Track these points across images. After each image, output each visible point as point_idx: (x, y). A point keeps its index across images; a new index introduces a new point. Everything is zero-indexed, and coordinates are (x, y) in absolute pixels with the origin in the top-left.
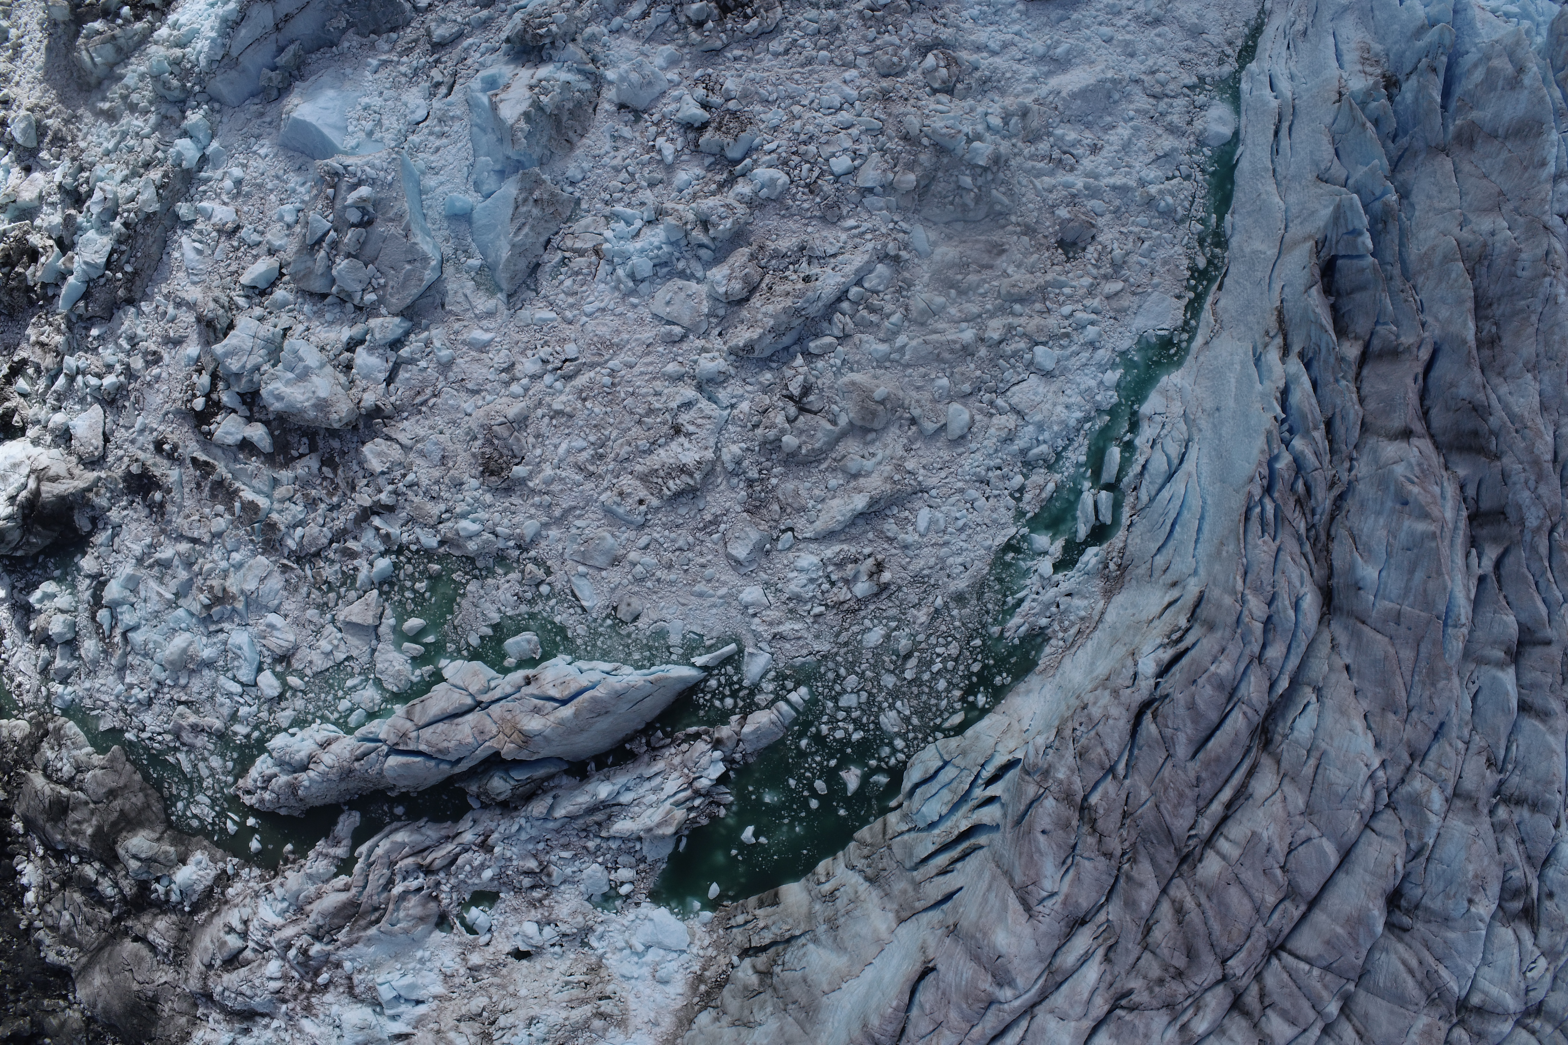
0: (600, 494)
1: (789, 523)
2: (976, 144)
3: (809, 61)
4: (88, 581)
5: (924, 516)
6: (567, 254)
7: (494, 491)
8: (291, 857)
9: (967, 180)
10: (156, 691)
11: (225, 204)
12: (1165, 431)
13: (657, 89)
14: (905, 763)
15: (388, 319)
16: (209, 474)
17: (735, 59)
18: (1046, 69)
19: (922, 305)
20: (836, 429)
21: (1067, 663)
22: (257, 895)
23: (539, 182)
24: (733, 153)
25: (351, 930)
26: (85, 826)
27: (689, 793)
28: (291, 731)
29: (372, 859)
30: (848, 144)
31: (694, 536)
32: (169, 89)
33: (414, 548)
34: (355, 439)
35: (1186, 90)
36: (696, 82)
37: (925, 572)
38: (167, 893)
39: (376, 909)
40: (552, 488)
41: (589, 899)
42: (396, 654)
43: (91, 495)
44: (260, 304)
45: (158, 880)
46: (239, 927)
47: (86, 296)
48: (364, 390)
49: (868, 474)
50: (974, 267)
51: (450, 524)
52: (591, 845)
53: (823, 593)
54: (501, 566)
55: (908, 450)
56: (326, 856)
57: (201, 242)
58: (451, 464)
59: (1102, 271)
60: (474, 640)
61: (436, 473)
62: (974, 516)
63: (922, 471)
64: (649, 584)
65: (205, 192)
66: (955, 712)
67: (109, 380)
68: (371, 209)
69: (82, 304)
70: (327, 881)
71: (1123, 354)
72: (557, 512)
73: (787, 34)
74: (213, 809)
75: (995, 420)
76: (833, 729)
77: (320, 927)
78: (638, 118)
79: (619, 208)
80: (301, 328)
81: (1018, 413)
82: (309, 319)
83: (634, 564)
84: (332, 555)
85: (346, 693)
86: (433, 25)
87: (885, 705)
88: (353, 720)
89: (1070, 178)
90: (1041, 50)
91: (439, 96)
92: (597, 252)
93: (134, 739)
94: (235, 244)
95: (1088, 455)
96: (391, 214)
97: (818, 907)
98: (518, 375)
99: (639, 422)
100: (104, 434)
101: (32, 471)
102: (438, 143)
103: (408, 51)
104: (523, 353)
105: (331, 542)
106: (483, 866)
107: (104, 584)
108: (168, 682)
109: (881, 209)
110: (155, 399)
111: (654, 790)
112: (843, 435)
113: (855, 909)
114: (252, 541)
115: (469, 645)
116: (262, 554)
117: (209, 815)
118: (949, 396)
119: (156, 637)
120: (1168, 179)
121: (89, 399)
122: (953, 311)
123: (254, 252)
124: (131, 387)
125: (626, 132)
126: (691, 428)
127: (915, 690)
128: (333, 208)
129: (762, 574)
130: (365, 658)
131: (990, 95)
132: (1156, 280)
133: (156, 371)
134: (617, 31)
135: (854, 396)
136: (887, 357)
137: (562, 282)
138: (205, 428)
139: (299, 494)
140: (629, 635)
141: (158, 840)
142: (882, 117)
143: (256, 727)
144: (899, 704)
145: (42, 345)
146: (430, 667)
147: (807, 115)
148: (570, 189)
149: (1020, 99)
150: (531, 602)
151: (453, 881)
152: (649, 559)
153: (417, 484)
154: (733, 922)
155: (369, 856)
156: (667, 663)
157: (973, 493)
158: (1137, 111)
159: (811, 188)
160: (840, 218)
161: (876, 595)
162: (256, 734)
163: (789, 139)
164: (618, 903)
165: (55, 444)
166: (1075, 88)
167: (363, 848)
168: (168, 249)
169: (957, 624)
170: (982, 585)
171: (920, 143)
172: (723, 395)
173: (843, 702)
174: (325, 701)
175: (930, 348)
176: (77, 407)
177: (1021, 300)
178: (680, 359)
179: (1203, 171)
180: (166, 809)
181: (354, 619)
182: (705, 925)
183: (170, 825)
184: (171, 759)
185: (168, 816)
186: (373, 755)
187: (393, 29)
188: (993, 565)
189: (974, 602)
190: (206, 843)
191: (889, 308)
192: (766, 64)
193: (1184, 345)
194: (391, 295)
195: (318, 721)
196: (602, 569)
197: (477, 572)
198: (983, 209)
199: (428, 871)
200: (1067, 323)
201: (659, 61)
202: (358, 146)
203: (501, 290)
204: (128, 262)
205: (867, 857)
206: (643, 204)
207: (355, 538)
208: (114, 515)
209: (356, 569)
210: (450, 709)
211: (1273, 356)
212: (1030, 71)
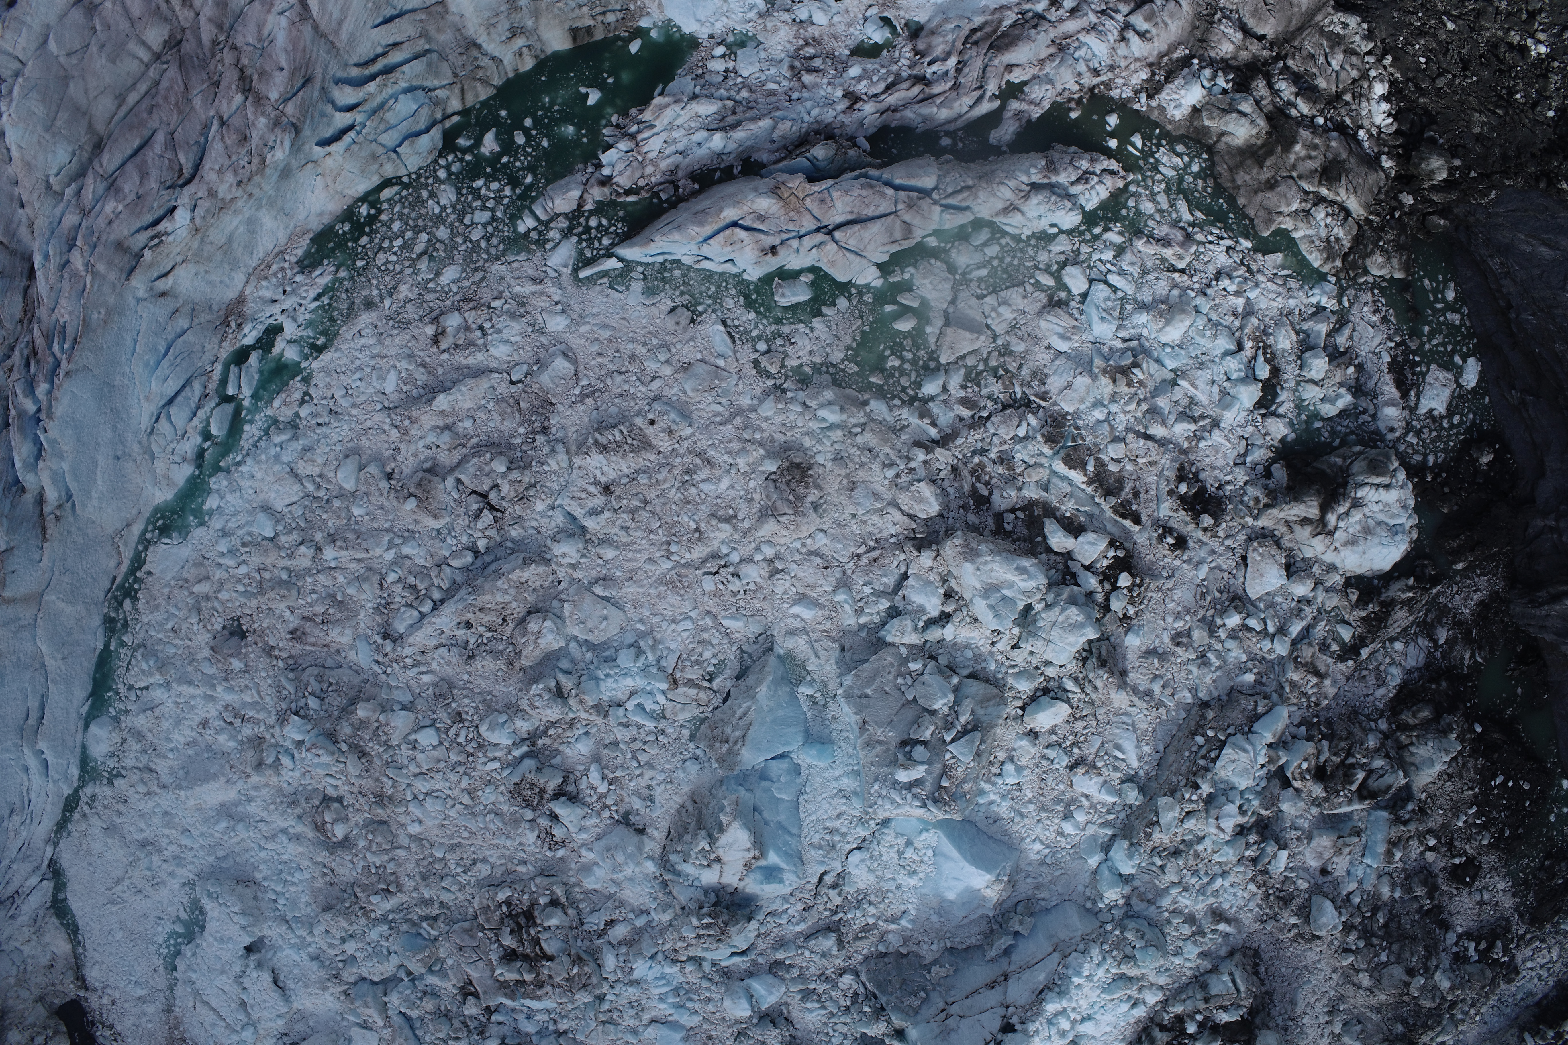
0: (693, 434)
1: (513, 389)
2: (299, 738)
3: (453, 848)
4: (1281, 411)
5: (390, 384)
6: (705, 684)
7: (801, 449)
8: (1072, 105)
9: (313, 703)
10: (1209, 286)
11: (1087, 796)
12: (172, 446)
13: (602, 843)
14: (440, 156)
15: (897, 640)
16: (1121, 505)
17: (525, 863)
18: (240, 809)
19: (365, 586)
20: (457, 474)
21: (282, 237)
22: (1112, 68)
23: (721, 760)
24: (530, 763)
25: (1000, 22)
26: (1303, 153)
27: (640, 137)
28: (1055, 230)
29: (977, 93)
30: (420, 757)
31: (606, 385)
32: (1138, 931)
33: (897, 402)
34: (951, 521)
35: (124, 773)
36: (563, 844)
37: (396, 332)
38: (1214, 77)
39: (976, 43)
40: (740, 446)
41: (760, 43)
42: (928, 296)
43: (1264, 500)
44: (1048, 679)
45: (1225, 92)
46: (1130, 35)
47: (1255, 718)
48: (932, 569)
49: (434, 428)
50: (319, 620)
51: (853, 421)
52: (744, 94)
53: (490, 320)
54: (806, 374)
55: (397, 449)
56: (1031, 102)
57: (1116, 758)
58: (845, 481)
59: (210, 604)
60: (842, 303)
61: (862, 474)
62: (345, 380)
63: (386, 427)
64: (655, 342)
65: (1109, 812)
66: (388, 200)
67: (1234, 620)
68: (900, 756)
69: (1261, 709)
70: (1034, 77)
71: (202, 524)
72: (738, 420)
73: (473, 880)
74: (1157, 161)
75: (317, 471)
76: (500, 190)
77: (1035, 27)
78: (625, 817)
79: (650, 725)
80: (1000, 646)
81: (296, 476)
82: (992, 654)
83: (667, 362)
84: (990, 404)
85: (989, 262)
86: (835, 952)
87: (449, 211)
88: (984, 235)
89: (229, 698)
90: (240, 827)
91: (834, 874)
92: (675, 682)
93: (1241, 240)
94: (1076, 750)
95: (242, 431)
96: (879, 748)
97: (530, 23)
98: (764, 565)
99: (646, 502)
100: (1246, 566)
101: (1331, 533)
102: (837, 823)
103: (867, 928)
104: (759, 588)
105: (988, 418)
106: (859, 79)
107: (1259, 404)
108: (1193, 294)
109: (397, 688)
110: (1183, 595)
111: (675, 141)
112: (452, 470)
113: (489, 18)
114: (1077, 428)
115: (849, 299)
116: (1067, 413)
117: (1163, 155)
118: (355, 498)
119: (1202, 341)
120: (147, 688)
121: (1262, 605)
122: (341, 579)
123: (1054, 738)
124: (1211, 612)
125: (637, 804)
126: (592, 489)
127: (421, 223)
128: (945, 766)
129: (546, 342)
130: (963, 295)
131: (291, 790)
132: (166, 591)
133: (1179, 625)
134: (641, 912)
135: (435, 505)
136: (405, 540)
137: (714, 656)
138: (1121, 554)
139: (1018, 470)
140: (682, 294)
141: (1223, 134)
142: (385, 779)
143: (1096, 238)
144: (437, 210)
145: (1317, 673)
146: (891, 279)
147: (456, 793)
148: (698, 752)
149: (263, 780)
150: (777, 335)
151: (894, 68)
152: (652, 366)
153: (885, 465)
154: (620, 15)
155: (980, 98)
156: (647, 264)
157: (345, 403)
158: (166, 757)
159: (458, 717)
160: (436, 685)
161: (443, 313)
162: (1097, 231)
163: (474, 769)
164: (731, 39)
165: (1308, 563)
166: (213, 785)
167: (986, 107)
168: (1158, 756)
169: (374, 282)
170: (348, 316)
171: (350, 746)
172: (559, 519)
173: (487, 215)
174: (1014, 257)
175: (364, 545)
176: (1278, 599)
177: (281, 583)
178: (600, 561)
179: (118, 693)
180: (1212, 165)
181: (968, 335)
182: (648, 14)
183: (1210, 149)
184: (1199, 214)
185: (1211, 159)
186: (950, 190)
187: (883, 955)
188: (336, 334)
189: (357, 301)
190: (1169, 127)
191: (398, 589)
192: (495, 853)
193: (150, 528)
194: (892, 665)
195: (1024, 237)
196: (701, 361)
197: (832, 371)
198: (305, 677)
199: (921, 79)
200: (244, 557)
201: (599, 872)
202: (921, 832)
203: (779, 657)
204: (1200, 747)
205: (478, 67)
206: (626, 726)
207: (961, 419)
208: (1241, 476)
209: (964, 387)
210: (857, 227)
211: (52, 495)
212: (253, 808)
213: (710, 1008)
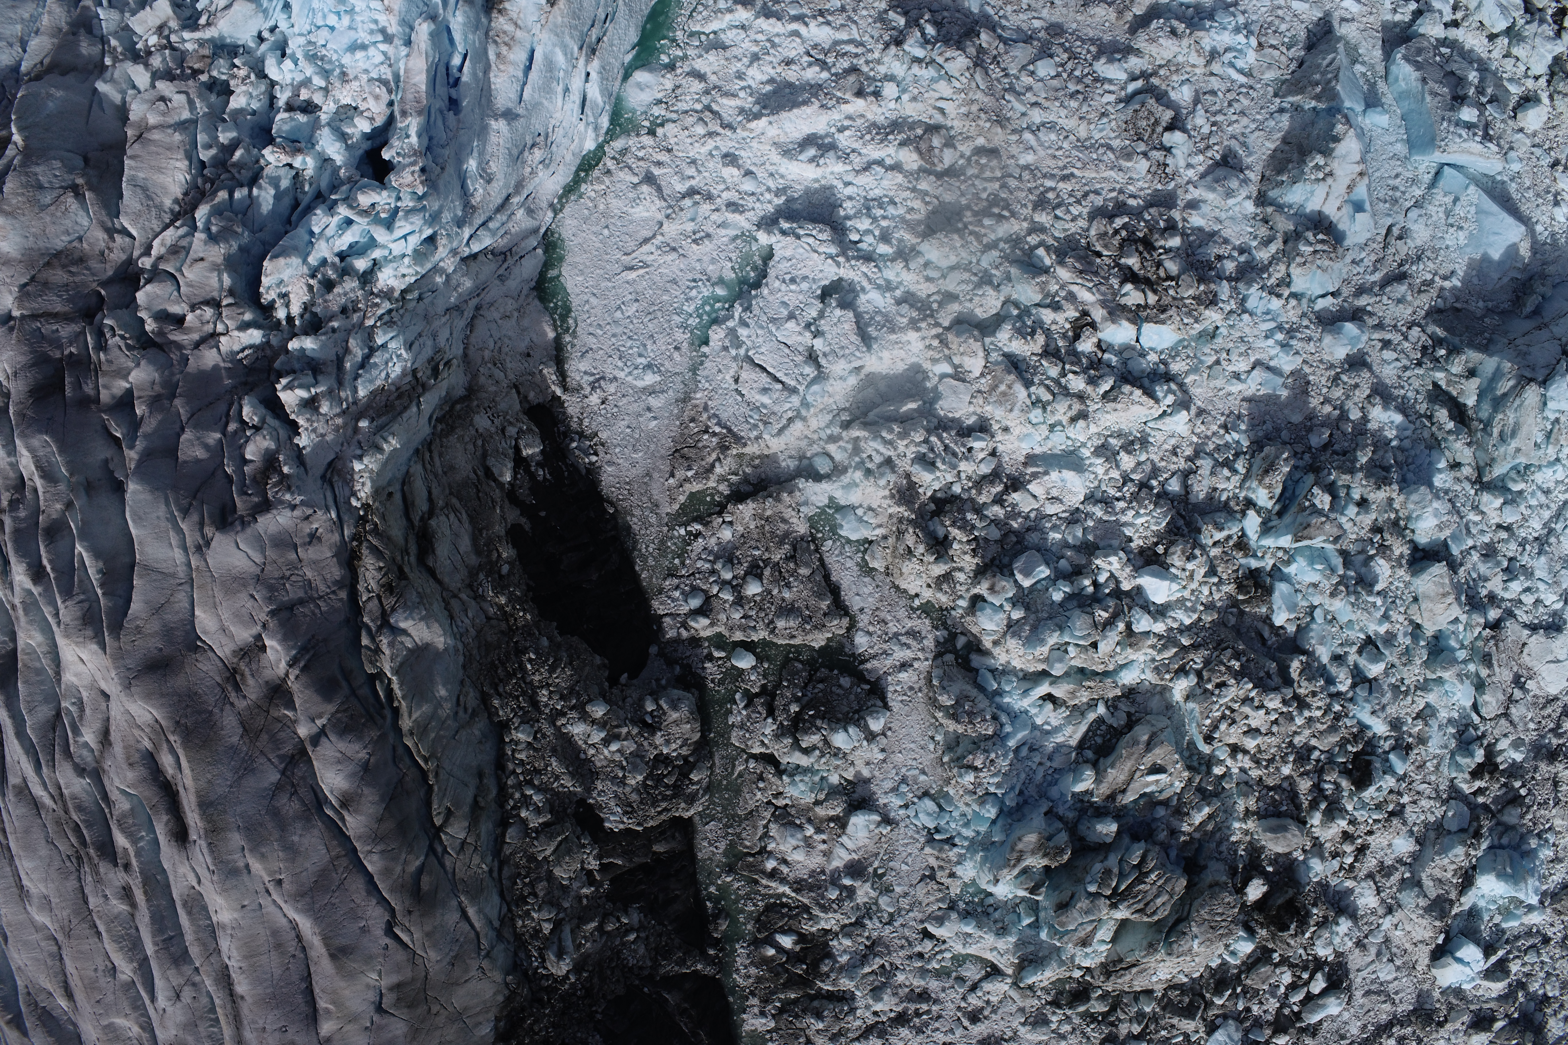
6: (1284, 50)
17: (1135, 197)
18: (827, 139)
30: (1038, 85)
35: (674, 116)
36: (1173, 177)
78: (1224, 158)
79: (1242, 79)
80: (1495, 55)
86: (1409, 298)
91: (1397, 228)
92: (1261, 45)
96: (1438, 99)
102: (1396, 182)
109: (1009, 29)
125: (1236, 146)
134: (1242, 251)
137: (1288, 30)
142: (1004, 102)
147: (1072, 121)
148: (1284, 105)
159: (1073, 55)
160: (1046, 29)
163: (1092, 99)
187: (1439, 311)
192: (1106, 186)
194: (1429, 48)
201: (1205, 209)
202: (1467, 187)
203: (1338, 37)
206: (1222, 78)
212: (844, 140)
213: (1311, 348)
